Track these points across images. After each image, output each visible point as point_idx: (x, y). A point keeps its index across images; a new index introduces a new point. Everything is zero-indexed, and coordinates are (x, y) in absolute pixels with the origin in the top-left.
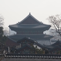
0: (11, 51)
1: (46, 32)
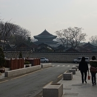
1: (55, 40)
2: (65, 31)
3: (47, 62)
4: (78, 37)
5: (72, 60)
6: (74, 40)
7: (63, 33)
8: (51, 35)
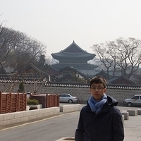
0: (52, 80)
1: (90, 62)
2: (112, 44)
3: (73, 103)
4: (135, 57)
5: (122, 101)
6: (128, 61)
7: (107, 49)
8: (85, 52)
